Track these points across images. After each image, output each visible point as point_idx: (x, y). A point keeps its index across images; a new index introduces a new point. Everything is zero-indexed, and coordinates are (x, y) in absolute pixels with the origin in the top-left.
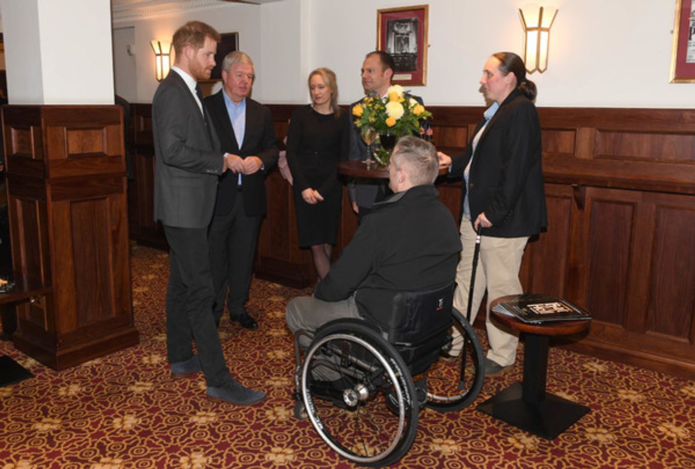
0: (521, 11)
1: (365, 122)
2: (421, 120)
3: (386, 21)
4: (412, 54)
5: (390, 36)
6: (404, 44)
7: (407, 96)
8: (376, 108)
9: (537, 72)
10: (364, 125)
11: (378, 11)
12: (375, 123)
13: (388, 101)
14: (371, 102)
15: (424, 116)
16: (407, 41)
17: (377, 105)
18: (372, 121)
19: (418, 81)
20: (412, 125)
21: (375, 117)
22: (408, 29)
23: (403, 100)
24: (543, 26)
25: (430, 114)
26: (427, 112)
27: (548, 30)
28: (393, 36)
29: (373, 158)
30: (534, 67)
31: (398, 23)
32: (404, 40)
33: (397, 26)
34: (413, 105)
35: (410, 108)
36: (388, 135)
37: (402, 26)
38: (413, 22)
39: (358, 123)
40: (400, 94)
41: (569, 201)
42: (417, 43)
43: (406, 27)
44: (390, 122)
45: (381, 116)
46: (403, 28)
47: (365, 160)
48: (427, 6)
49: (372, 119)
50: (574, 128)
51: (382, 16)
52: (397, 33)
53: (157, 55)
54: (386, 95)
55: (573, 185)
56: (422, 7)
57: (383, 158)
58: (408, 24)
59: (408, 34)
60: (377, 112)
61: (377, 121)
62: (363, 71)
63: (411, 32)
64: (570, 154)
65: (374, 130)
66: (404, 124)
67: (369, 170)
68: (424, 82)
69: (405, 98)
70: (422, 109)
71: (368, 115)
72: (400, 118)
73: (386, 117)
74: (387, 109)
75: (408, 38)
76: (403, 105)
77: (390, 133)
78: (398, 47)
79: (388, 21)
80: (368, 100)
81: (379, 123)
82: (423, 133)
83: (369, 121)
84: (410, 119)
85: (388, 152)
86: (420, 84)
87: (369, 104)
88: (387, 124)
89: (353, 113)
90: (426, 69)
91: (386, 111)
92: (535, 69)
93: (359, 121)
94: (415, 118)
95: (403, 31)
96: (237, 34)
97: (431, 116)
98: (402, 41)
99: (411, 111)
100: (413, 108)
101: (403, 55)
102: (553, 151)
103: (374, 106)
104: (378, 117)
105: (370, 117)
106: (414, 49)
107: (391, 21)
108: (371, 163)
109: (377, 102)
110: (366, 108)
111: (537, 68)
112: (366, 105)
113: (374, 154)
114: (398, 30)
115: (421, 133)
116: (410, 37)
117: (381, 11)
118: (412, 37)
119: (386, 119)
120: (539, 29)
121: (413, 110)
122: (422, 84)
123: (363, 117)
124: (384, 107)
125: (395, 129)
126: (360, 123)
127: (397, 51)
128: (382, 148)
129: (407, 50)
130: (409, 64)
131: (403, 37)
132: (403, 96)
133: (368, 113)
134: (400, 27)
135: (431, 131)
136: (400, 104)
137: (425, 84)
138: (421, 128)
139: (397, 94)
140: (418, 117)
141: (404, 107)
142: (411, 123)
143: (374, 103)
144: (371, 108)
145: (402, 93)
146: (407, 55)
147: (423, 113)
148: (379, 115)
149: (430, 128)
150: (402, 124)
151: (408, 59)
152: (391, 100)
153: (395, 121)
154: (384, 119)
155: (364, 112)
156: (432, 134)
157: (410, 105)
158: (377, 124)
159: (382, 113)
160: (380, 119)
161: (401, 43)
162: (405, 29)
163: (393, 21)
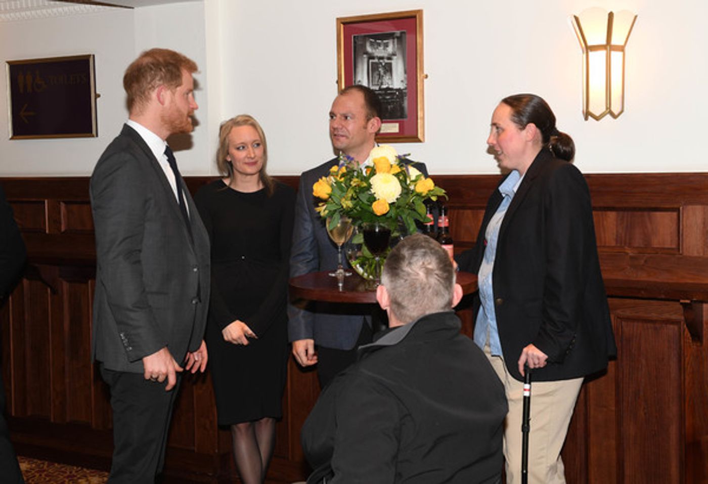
0: (577, 19)
2: (427, 201)
3: (352, 37)
4: (399, 90)
5: (359, 61)
6: (385, 73)
7: (403, 161)
8: (353, 184)
9: (608, 116)
10: (332, 214)
11: (338, 19)
12: (352, 210)
13: (373, 171)
14: (343, 175)
15: (433, 195)
16: (389, 69)
19: (410, 135)
20: (414, 210)
21: (352, 198)
22: (390, 49)
23: (398, 170)
24: (614, 42)
25: (442, 192)
26: (437, 188)
27: (621, 49)
28: (366, 60)
29: (350, 268)
30: (603, 109)
31: (372, 40)
32: (384, 67)
33: (372, 44)
34: (413, 178)
35: (408, 182)
36: (377, 230)
37: (379, 45)
38: (398, 38)
39: (323, 210)
40: (393, 160)
41: (676, 327)
42: (405, 72)
43: (386, 45)
44: (380, 208)
45: (364, 198)
46: (381, 48)
47: (334, 272)
48: (420, 12)
49: (347, 204)
50: (676, 206)
51: (344, 28)
52: (371, 57)
54: (369, 162)
55: (682, 301)
56: (414, 14)
57: (366, 267)
58: (390, 42)
59: (389, 58)
60: (355, 192)
61: (355, 205)
62: (332, 115)
63: (394, 54)
64: (673, 249)
65: (350, 220)
66: (403, 211)
67: (341, 290)
68: (420, 136)
69: (401, 166)
70: (430, 184)
71: (340, 196)
72: (395, 201)
73: (371, 200)
74: (372, 187)
75: (390, 65)
76: (399, 178)
77: (380, 226)
78: (375, 77)
79: (354, 37)
80: (338, 171)
81: (360, 210)
82: (431, 223)
83: (342, 207)
84: (411, 201)
85: (377, 258)
86: (415, 139)
87: (341, 178)
88: (373, 211)
89: (314, 194)
90: (422, 115)
91: (371, 190)
92: (605, 112)
93: (325, 207)
94: (419, 199)
95: (382, 53)
96: (92, 57)
97: (444, 194)
98: (380, 69)
99: (412, 187)
100: (414, 183)
101: (383, 92)
102: (642, 246)
103: (348, 181)
104: (358, 199)
105: (343, 200)
106: (402, 81)
107: (361, 37)
108: (345, 277)
109: (353, 175)
110: (335, 185)
111: (608, 110)
112: (335, 179)
113: (350, 261)
114: (374, 51)
115: (429, 224)
116: (394, 62)
117: (343, 21)
118: (397, 63)
119: (372, 203)
120: (608, 47)
121: (415, 185)
122: (417, 140)
123: (332, 199)
124: (366, 182)
125: (388, 218)
126: (325, 209)
127: (373, 85)
128: (366, 252)
129: (390, 83)
130: (392, 106)
131: (381, 63)
132: (397, 163)
133: (340, 192)
134: (376, 46)
135: (445, 220)
136: (394, 177)
137: (422, 140)
138: (429, 216)
139: (388, 160)
140: (424, 197)
141: (400, 181)
142: (412, 208)
143: (349, 177)
144: (343, 185)
145: (395, 159)
146: (389, 92)
147: (432, 191)
148: (359, 195)
149: (443, 215)
150: (398, 211)
151: (392, 98)
152: (377, 170)
153: (388, 206)
154: (369, 203)
155: (333, 190)
156: (447, 225)
157: (410, 178)
158: (355, 211)
159: (363, 192)
160: (361, 203)
161: (380, 72)
162: (384, 49)
163: (365, 36)
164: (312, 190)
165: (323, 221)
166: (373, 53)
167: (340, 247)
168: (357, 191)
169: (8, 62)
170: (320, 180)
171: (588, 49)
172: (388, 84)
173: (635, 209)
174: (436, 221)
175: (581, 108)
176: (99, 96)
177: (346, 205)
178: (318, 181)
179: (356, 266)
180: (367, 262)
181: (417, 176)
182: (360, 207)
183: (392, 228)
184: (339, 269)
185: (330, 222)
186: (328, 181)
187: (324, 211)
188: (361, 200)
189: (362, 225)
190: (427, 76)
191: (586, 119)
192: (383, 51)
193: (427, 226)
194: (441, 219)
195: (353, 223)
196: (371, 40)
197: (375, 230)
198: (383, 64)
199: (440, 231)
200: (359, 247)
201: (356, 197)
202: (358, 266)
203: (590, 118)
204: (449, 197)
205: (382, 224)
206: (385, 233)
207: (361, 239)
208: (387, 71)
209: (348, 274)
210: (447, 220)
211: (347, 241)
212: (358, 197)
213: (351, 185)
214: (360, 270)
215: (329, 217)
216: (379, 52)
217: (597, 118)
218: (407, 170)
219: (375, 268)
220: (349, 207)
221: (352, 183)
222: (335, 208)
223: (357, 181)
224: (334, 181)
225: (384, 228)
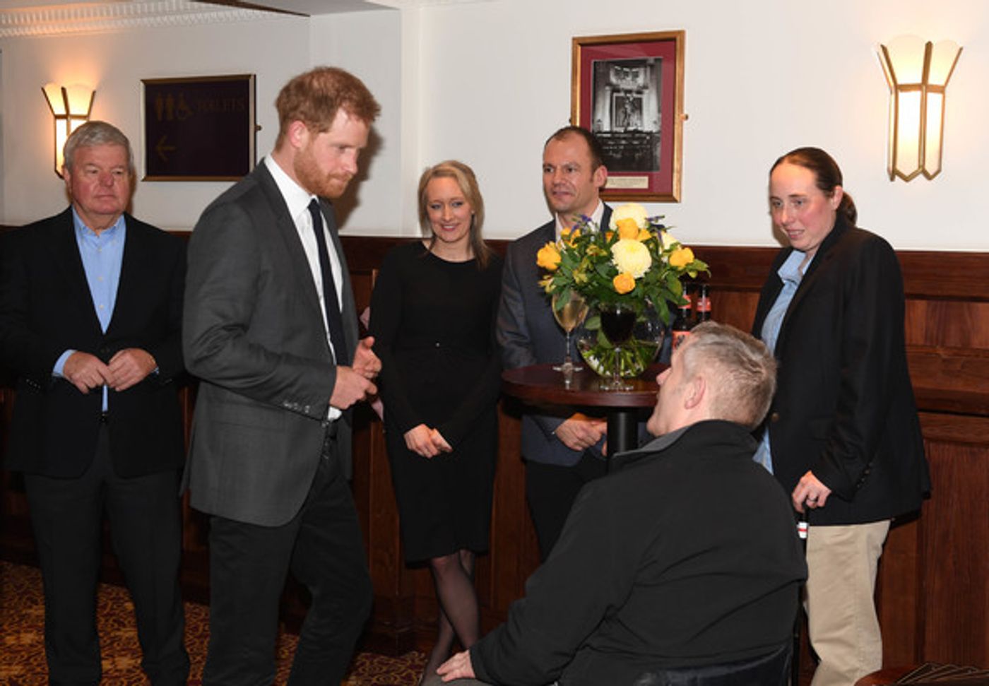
0: (884, 49)
1: (562, 283)
2: (684, 278)
3: (593, 62)
4: (650, 133)
5: (600, 93)
6: (633, 111)
7: (655, 227)
9: (921, 177)
10: (560, 289)
11: (574, 39)
12: (586, 285)
13: (616, 237)
14: (576, 241)
15: (691, 270)
16: (638, 106)
17: (592, 246)
18: (582, 282)
19: (662, 192)
20: (667, 288)
21: (587, 271)
22: (641, 80)
23: (647, 236)
24: (932, 80)
25: (703, 266)
26: (698, 261)
27: (941, 90)
28: (608, 93)
29: (582, 362)
30: (915, 167)
31: (619, 68)
32: (632, 103)
33: (617, 73)
34: (667, 247)
35: (660, 252)
36: (618, 312)
37: (626, 74)
38: (651, 66)
39: (548, 284)
40: (641, 223)
42: (659, 111)
43: (636, 75)
44: (623, 284)
45: (602, 270)
46: (629, 78)
47: (560, 365)
48: (682, 33)
49: (581, 277)
51: (582, 50)
52: (615, 89)
53: (58, 117)
56: (672, 36)
57: (602, 359)
58: (641, 71)
59: (639, 92)
60: (592, 262)
61: (591, 280)
62: (548, 168)
63: (645, 87)
65: (583, 300)
66: (652, 290)
67: (568, 388)
68: (675, 194)
69: (652, 231)
70: (689, 256)
71: (572, 267)
72: (643, 275)
73: (613, 273)
74: (614, 256)
75: (640, 100)
76: (648, 247)
77: (622, 308)
78: (619, 117)
79: (595, 63)
80: (571, 234)
81: (596, 285)
82: (688, 307)
83: (574, 281)
84: (663, 277)
85: (617, 350)
86: (668, 197)
87: (573, 244)
88: (614, 288)
89: (538, 263)
90: (679, 167)
91: (613, 260)
92: (916, 171)
93: (551, 280)
94: (673, 275)
95: (629, 85)
96: (252, 77)
97: (706, 270)
98: (627, 106)
99: (665, 259)
100: (668, 254)
101: (630, 136)
102: (959, 346)
103: (583, 249)
104: (595, 272)
105: (576, 272)
106: (655, 123)
107: (603, 63)
108: (574, 372)
109: (590, 240)
110: (565, 252)
111: (921, 169)
112: (565, 245)
113: (581, 352)
114: (619, 82)
115: (684, 308)
116: (645, 97)
117: (581, 42)
118: (649, 99)
119: (612, 277)
120: (924, 88)
121: (669, 257)
122: (672, 199)
123: (561, 271)
124: (606, 250)
125: (632, 298)
126: (552, 284)
127: (616, 126)
128: (603, 339)
129: (639, 125)
130: (640, 154)
131: (628, 98)
132: (647, 227)
133: (572, 262)
134: (622, 76)
135: (706, 303)
136: (642, 244)
137: (678, 199)
138: (685, 296)
139: (634, 223)
140: (680, 272)
141: (651, 250)
142: (663, 285)
143: (584, 242)
144: (576, 253)
145: (644, 221)
146: (637, 135)
147: (692, 264)
148: (597, 267)
149: (704, 297)
150: (646, 289)
151: (641, 144)
152: (621, 235)
153: (633, 282)
154: (609, 278)
155: (562, 260)
156: (708, 309)
157: (663, 247)
158: (590, 286)
159: (603, 263)
160: (598, 276)
161: (626, 109)
162: (633, 80)
163: (609, 63)
164: (536, 259)
165: (548, 298)
166: (618, 85)
167: (568, 334)
168: (595, 261)
169: (143, 81)
170: (547, 246)
171: (898, 88)
172: (636, 125)
173: (950, 298)
174: (694, 304)
175: (885, 164)
176: (260, 128)
177: (580, 279)
178: (543, 246)
179: (588, 358)
180: (604, 354)
181: (672, 245)
182: (597, 283)
183: (638, 311)
184: (567, 361)
185: (557, 301)
186: (557, 248)
187: (550, 286)
188: (598, 273)
189: (599, 306)
190: (687, 117)
191: (892, 179)
192: (631, 82)
193: (682, 310)
194: (701, 301)
195: (587, 302)
196: (616, 67)
197: (616, 312)
198: (631, 99)
199: (699, 317)
200: (594, 333)
201: (592, 269)
202: (592, 358)
203: (897, 178)
204: (712, 273)
205: (624, 305)
206: (629, 317)
207: (596, 324)
208: (636, 108)
209: (577, 369)
210: (709, 303)
211: (578, 325)
212: (595, 269)
213: (586, 254)
214: (595, 363)
215: (556, 294)
216: (627, 83)
217: (907, 179)
218: (660, 236)
219: (614, 362)
220: (583, 281)
221: (588, 251)
222: (565, 283)
223: (595, 249)
224: (564, 247)
225: (627, 309)
